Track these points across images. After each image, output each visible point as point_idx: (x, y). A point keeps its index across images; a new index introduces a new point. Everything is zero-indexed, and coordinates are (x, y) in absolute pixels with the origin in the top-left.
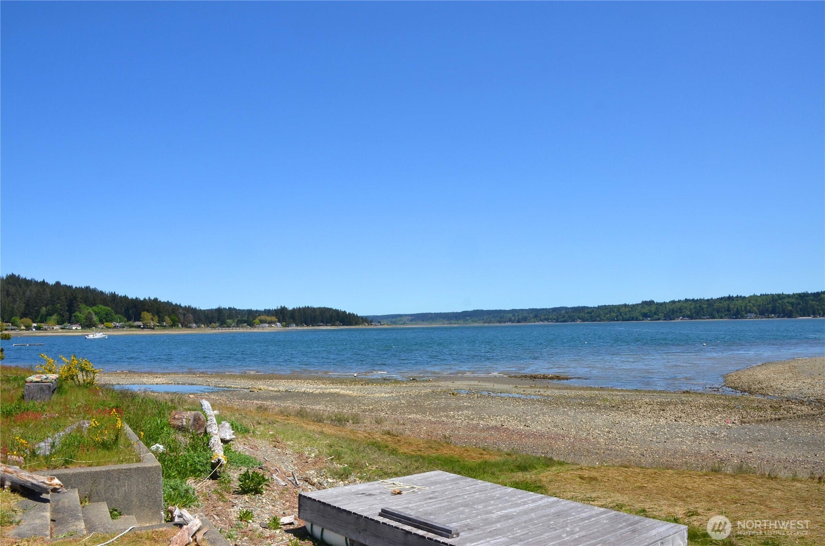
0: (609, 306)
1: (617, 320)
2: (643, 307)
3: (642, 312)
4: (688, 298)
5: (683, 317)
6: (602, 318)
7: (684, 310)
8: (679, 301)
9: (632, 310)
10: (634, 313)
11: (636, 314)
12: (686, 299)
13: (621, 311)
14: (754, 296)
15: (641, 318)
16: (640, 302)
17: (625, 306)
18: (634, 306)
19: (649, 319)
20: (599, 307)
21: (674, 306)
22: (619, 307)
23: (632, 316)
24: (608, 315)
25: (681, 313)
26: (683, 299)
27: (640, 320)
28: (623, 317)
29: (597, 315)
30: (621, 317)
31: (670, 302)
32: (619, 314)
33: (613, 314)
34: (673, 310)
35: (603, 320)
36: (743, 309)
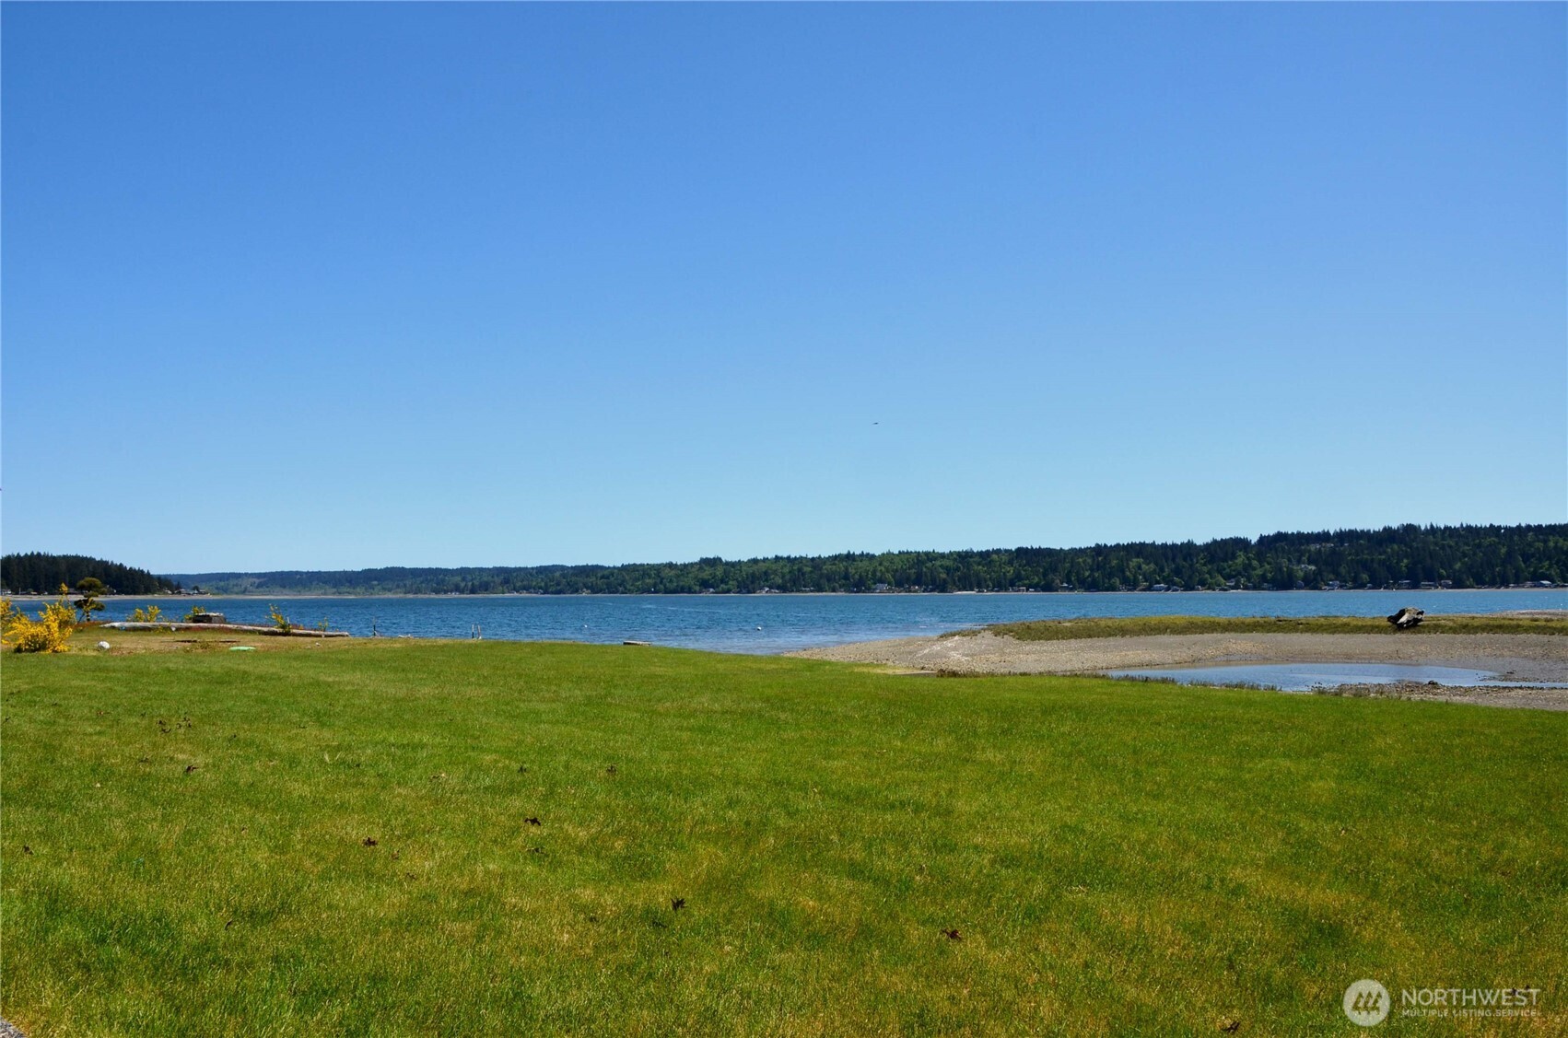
0: (642, 565)
1: (655, 592)
2: (701, 568)
3: (700, 576)
4: (780, 555)
5: (771, 587)
6: (628, 587)
7: (772, 577)
8: (765, 560)
9: (682, 575)
10: (686, 580)
11: (688, 581)
12: (776, 556)
13: (663, 575)
14: (889, 554)
15: (697, 588)
16: (697, 559)
17: (670, 565)
18: (685, 568)
19: (711, 590)
20: (624, 568)
21: (755, 568)
22: (658, 569)
23: (681, 584)
24: (640, 583)
25: (766, 580)
26: (771, 556)
27: (695, 592)
28: (665, 586)
29: (619, 581)
30: (662, 586)
31: (749, 561)
32: (658, 581)
33: (647, 581)
34: (753, 575)
35: (629, 590)
36: (870, 576)
